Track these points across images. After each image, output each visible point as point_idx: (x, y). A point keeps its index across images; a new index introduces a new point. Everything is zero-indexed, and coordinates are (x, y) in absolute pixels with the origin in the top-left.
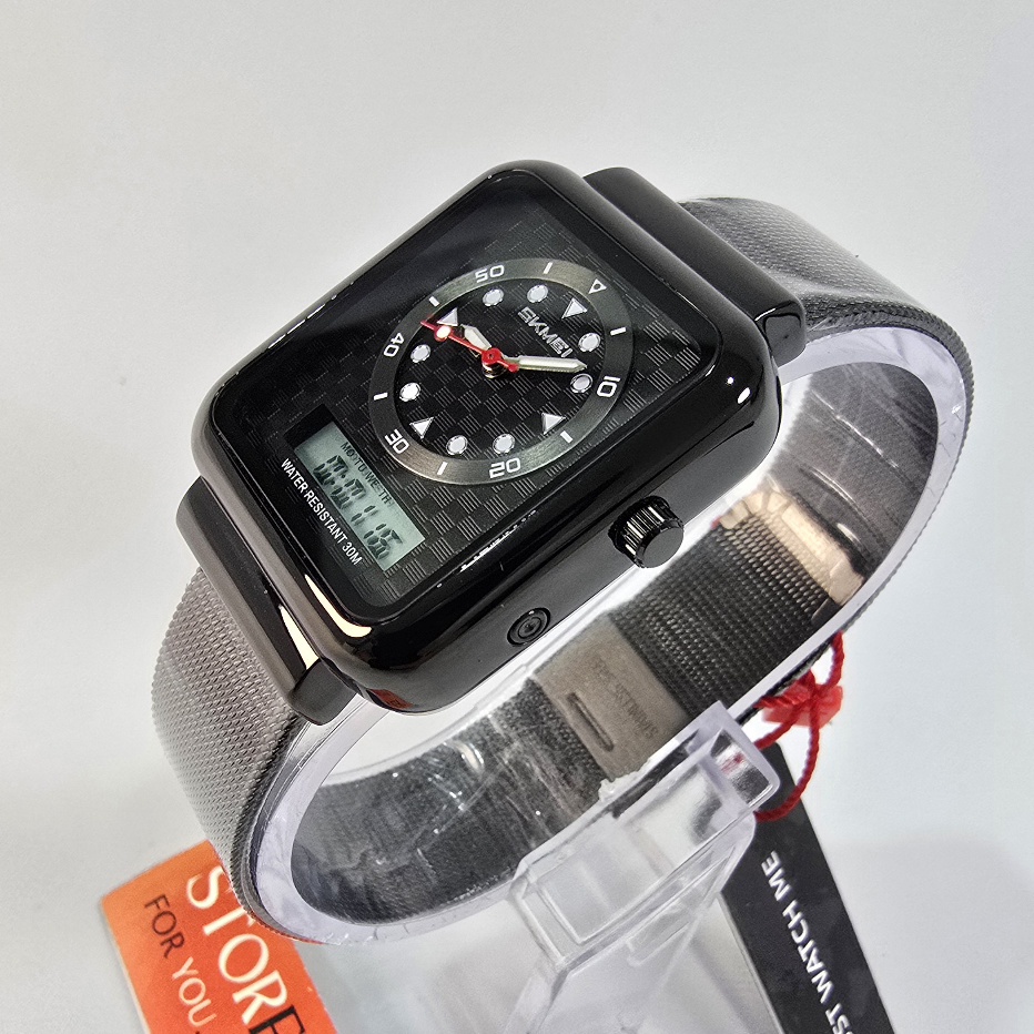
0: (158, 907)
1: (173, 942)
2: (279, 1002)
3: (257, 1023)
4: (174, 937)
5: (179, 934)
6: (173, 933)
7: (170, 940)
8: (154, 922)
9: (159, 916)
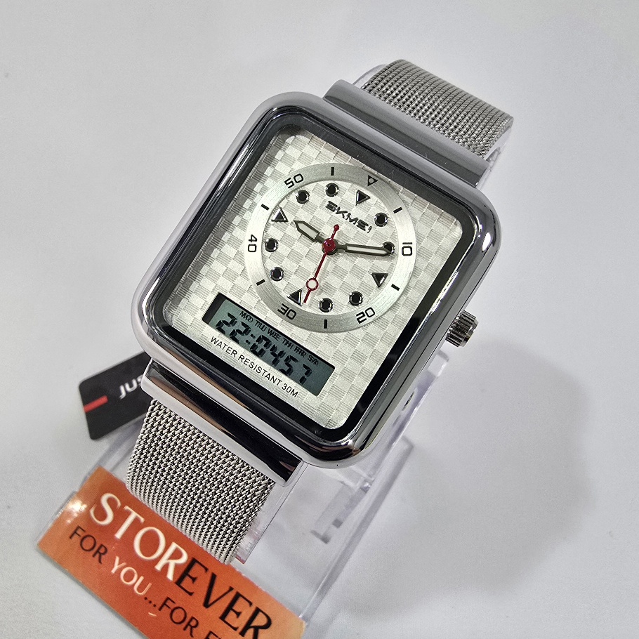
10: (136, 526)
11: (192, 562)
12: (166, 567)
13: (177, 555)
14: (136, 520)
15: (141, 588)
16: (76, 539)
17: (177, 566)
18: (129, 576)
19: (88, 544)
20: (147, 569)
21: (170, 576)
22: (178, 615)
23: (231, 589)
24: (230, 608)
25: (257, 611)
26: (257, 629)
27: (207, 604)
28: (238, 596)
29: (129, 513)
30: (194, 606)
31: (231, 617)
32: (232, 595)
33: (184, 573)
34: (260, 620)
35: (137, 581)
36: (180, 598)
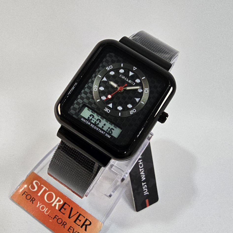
0: (25, 194)
1: (33, 200)
2: (62, 202)
3: (60, 208)
4: (33, 199)
5: (33, 198)
6: (32, 198)
7: (32, 200)
8: (26, 198)
9: (27, 196)
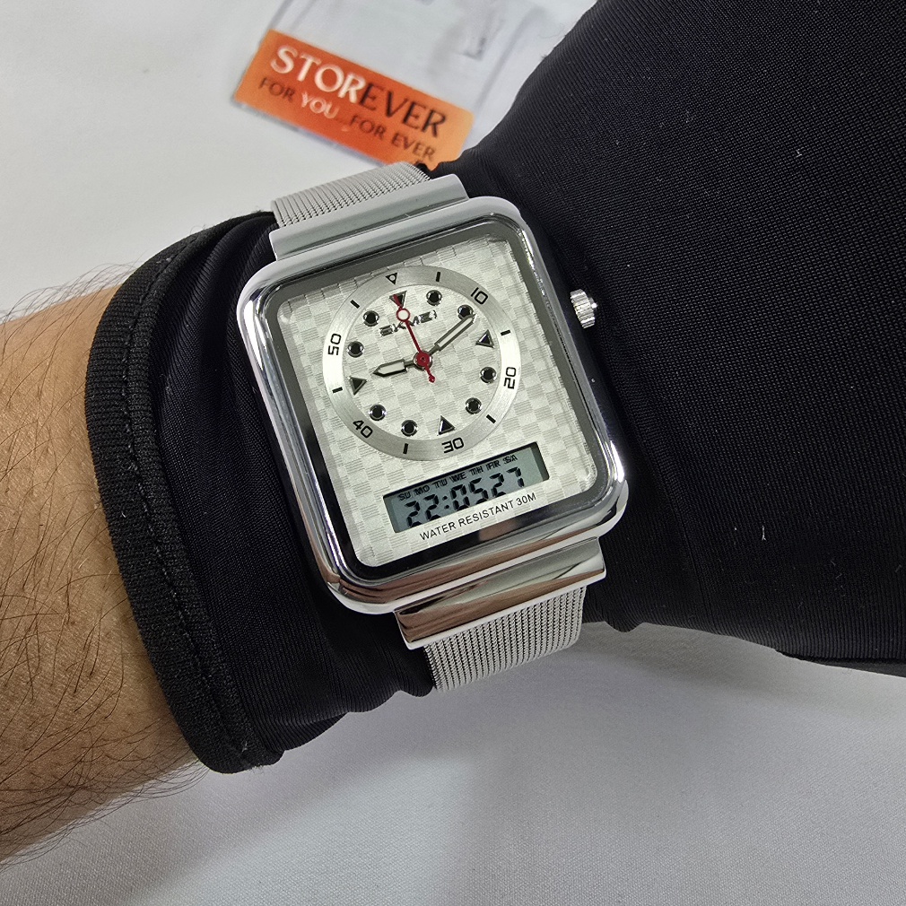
10: (314, 69)
11: (369, 86)
12: (348, 94)
13: (354, 82)
14: (313, 64)
15: (331, 111)
16: (266, 88)
17: (358, 92)
18: (318, 105)
19: (277, 88)
20: (332, 97)
21: (353, 98)
22: (367, 126)
23: (406, 100)
24: (409, 114)
25: (432, 112)
26: (435, 125)
27: (389, 113)
28: (413, 104)
29: (304, 61)
30: (379, 117)
31: (411, 119)
32: (408, 104)
33: (364, 96)
34: (436, 118)
35: (326, 108)
36: (366, 113)
